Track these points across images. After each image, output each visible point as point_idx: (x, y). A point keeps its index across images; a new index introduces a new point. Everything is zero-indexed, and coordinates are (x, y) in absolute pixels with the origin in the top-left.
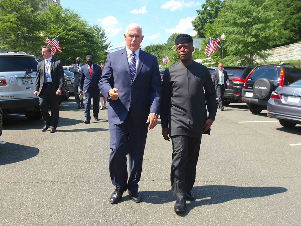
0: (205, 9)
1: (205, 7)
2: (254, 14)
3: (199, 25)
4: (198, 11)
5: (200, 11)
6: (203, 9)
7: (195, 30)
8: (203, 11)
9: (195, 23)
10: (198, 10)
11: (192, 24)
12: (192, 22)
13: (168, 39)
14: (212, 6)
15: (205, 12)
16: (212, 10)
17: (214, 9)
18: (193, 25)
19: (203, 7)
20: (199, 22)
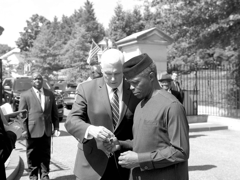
0: (27, 32)
1: (26, 29)
2: (48, 52)
3: (21, 44)
4: (20, 33)
5: (22, 33)
7: (18, 48)
8: (25, 33)
9: (18, 42)
12: (15, 42)
14: (32, 30)
16: (32, 33)
17: (34, 32)
18: (16, 44)
19: (24, 30)
20: (21, 42)
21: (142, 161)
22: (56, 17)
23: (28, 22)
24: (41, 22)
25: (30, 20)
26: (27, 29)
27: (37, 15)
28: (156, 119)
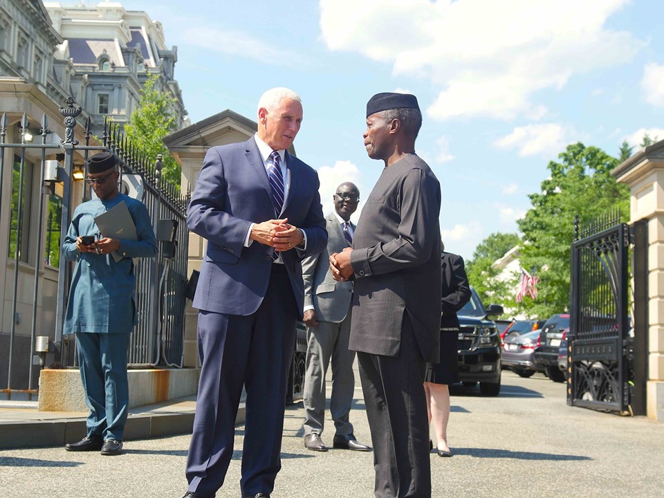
0: (550, 192)
1: (548, 187)
4: (532, 197)
5: (537, 196)
6: (545, 193)
8: (545, 197)
9: (525, 224)
10: (531, 194)
11: (518, 225)
12: (518, 222)
13: (477, 248)
15: (548, 199)
18: (520, 227)
19: (543, 188)
21: (356, 260)
22: (626, 145)
23: (553, 166)
24: (591, 165)
25: (560, 162)
26: (551, 185)
27: (581, 146)
28: (384, 194)
